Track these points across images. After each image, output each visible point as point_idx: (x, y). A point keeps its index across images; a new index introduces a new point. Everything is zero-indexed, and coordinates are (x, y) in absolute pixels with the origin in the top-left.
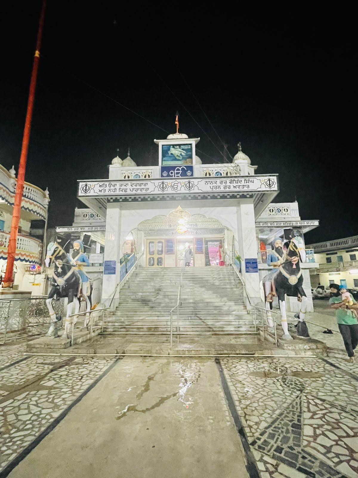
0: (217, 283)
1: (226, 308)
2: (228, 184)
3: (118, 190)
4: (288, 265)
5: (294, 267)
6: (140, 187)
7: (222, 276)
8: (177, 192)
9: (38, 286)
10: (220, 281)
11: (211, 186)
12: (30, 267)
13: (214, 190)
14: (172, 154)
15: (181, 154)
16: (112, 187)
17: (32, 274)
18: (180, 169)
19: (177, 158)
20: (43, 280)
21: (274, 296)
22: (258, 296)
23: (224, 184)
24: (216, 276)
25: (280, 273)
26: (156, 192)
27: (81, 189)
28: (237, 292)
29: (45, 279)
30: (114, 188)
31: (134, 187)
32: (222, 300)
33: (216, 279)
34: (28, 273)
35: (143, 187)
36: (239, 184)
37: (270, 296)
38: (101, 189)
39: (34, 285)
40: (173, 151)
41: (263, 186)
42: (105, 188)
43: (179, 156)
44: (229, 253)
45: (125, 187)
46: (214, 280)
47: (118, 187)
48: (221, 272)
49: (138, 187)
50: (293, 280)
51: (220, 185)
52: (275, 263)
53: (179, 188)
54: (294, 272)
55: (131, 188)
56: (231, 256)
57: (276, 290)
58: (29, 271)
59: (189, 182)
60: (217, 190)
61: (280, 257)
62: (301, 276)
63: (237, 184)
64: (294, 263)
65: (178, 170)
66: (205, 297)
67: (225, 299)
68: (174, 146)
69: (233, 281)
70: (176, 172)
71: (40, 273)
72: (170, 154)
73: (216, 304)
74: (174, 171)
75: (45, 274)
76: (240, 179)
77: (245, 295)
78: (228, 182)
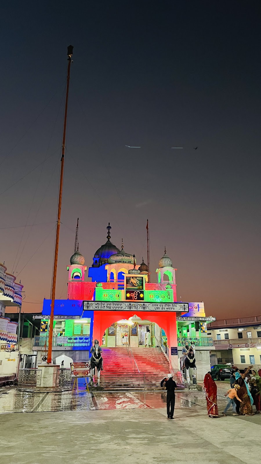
0: (152, 360)
1: (160, 375)
2: (164, 307)
3: (106, 307)
4: (189, 355)
5: (192, 356)
6: (118, 306)
7: (154, 355)
8: (138, 310)
9: (12, 361)
10: (153, 358)
11: (155, 307)
12: (5, 346)
13: (157, 309)
14: (131, 282)
15: (137, 283)
16: (102, 306)
17: (7, 351)
18: (137, 292)
19: (135, 285)
20: (18, 356)
21: (184, 367)
22: (177, 368)
23: (162, 307)
24: (150, 355)
25: (187, 358)
26: (127, 309)
27: (85, 306)
28: (165, 366)
29: (19, 355)
30: (104, 306)
31: (115, 306)
32: (158, 371)
33: (151, 357)
34: (4, 350)
35: (119, 306)
36: (169, 307)
37: (183, 367)
38: (96, 306)
39: (9, 360)
40: (132, 280)
41: (181, 309)
42: (99, 306)
43: (136, 284)
44: (158, 338)
45: (109, 306)
46: (150, 358)
47: (105, 305)
48: (153, 352)
49: (117, 306)
50: (191, 361)
51: (159, 307)
52: (185, 353)
53: (138, 308)
54: (192, 357)
55: (113, 306)
56: (159, 340)
57: (185, 365)
58: (5, 349)
59: (144, 305)
60: (158, 310)
61: (187, 350)
62: (195, 359)
63: (168, 307)
64: (192, 354)
65: (136, 293)
66: (147, 369)
67: (159, 370)
68: (132, 277)
69: (162, 359)
70: (134, 294)
71: (14, 351)
72: (130, 282)
73: (155, 373)
74: (133, 293)
75: (19, 351)
76: (170, 304)
77: (170, 367)
78: (164, 306)
